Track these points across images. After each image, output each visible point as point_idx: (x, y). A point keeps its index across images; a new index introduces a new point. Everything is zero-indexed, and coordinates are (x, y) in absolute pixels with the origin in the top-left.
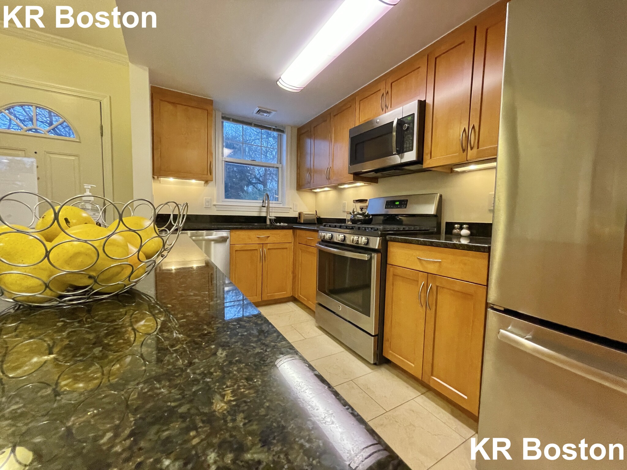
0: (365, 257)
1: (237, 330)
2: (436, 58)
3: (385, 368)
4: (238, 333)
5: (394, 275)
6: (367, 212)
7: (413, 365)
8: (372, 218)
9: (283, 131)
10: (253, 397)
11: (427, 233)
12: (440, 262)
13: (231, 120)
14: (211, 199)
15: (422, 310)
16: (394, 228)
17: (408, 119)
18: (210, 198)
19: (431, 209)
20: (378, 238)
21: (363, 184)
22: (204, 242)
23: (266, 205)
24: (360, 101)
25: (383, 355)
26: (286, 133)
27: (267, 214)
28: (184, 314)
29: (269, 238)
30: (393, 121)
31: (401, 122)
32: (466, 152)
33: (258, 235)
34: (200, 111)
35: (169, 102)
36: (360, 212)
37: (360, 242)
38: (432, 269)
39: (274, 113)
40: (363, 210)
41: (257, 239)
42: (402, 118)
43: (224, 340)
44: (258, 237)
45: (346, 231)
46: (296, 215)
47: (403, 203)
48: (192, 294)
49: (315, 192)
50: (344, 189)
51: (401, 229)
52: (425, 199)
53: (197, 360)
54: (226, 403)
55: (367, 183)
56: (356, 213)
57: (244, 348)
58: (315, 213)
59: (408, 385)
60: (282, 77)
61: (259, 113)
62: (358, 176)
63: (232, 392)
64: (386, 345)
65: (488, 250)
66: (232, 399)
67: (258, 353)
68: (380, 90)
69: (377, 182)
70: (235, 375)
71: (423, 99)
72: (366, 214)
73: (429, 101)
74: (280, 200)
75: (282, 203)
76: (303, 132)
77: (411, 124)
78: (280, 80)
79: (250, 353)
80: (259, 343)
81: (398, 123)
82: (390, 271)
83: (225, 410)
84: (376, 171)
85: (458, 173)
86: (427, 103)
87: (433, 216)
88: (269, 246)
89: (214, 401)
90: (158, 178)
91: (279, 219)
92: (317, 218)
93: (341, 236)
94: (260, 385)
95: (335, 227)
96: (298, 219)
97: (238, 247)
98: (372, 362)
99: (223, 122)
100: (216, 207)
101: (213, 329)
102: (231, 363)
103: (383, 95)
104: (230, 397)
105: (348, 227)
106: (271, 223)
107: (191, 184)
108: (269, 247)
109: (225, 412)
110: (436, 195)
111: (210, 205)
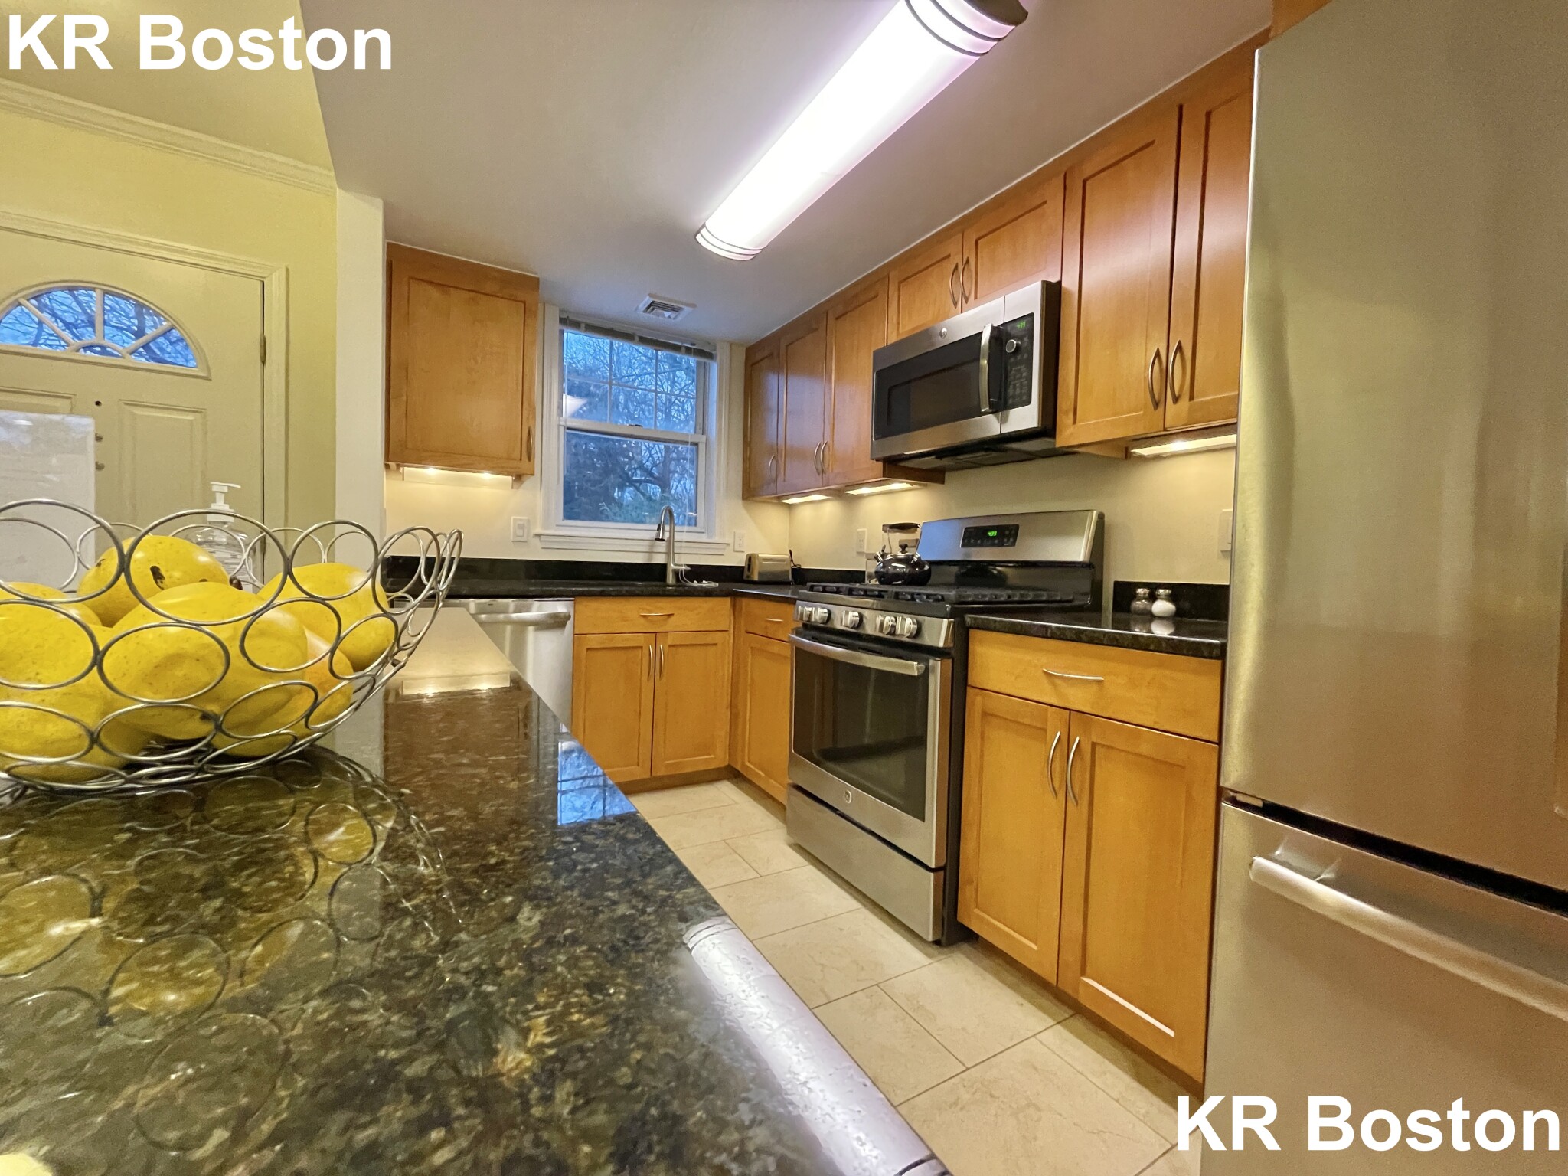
0: (913, 668)
1: (573, 857)
2: (1085, 182)
3: (964, 953)
4: (575, 864)
5: (985, 714)
6: (918, 556)
7: (1035, 947)
8: (930, 569)
9: (710, 356)
10: (601, 1035)
11: (1067, 610)
12: (1099, 682)
13: (583, 325)
14: (529, 521)
15: (1054, 806)
16: (985, 596)
17: (1018, 326)
18: (526, 518)
19: (1076, 550)
20: (945, 620)
21: (908, 486)
22: (509, 628)
23: (667, 535)
24: (900, 283)
25: (959, 919)
26: (718, 358)
27: (668, 559)
28: (442, 814)
30: (981, 333)
31: (1000, 335)
32: (1161, 408)
35: (431, 283)
36: (901, 555)
37: (898, 632)
38: (1079, 700)
39: (687, 309)
40: (907, 549)
42: (1004, 324)
43: (537, 882)
44: (644, 616)
45: (862, 602)
46: (739, 561)
47: (1007, 533)
48: (465, 761)
49: (789, 506)
50: (860, 497)
51: (1002, 599)
52: (1061, 523)
53: (463, 936)
54: (528, 1051)
55: (915, 484)
56: (889, 557)
57: (589, 903)
58: (787, 556)
59: (1021, 1000)
60: (707, 225)
61: (653, 309)
62: (894, 467)
63: (549, 1023)
64: (965, 894)
65: (1220, 654)
66: (548, 1040)
67: (623, 916)
68: (949, 256)
70: (558, 975)
71: (1054, 280)
72: (915, 559)
73: (1069, 283)
74: (700, 522)
75: (708, 530)
76: (759, 356)
77: (1026, 339)
78: (704, 231)
79: (601, 916)
80: (627, 891)
81: (992, 337)
82: (975, 703)
83: (528, 1070)
84: (939, 454)
85: (1142, 458)
86: (1066, 289)
87: (1082, 567)
88: (671, 639)
89: (499, 1046)
90: (398, 466)
91: (697, 572)
92: (793, 570)
93: (853, 615)
94: (622, 1003)
95: (838, 591)
96: (746, 570)
97: (594, 641)
98: (930, 938)
99: (562, 332)
100: (541, 541)
101: (512, 853)
102: (551, 942)
103: (956, 268)
104: (544, 1034)
105: (868, 593)
106: (677, 580)
107: (479, 484)
108: (670, 642)
109: (526, 1076)
110: (1090, 513)
111: (525, 535)
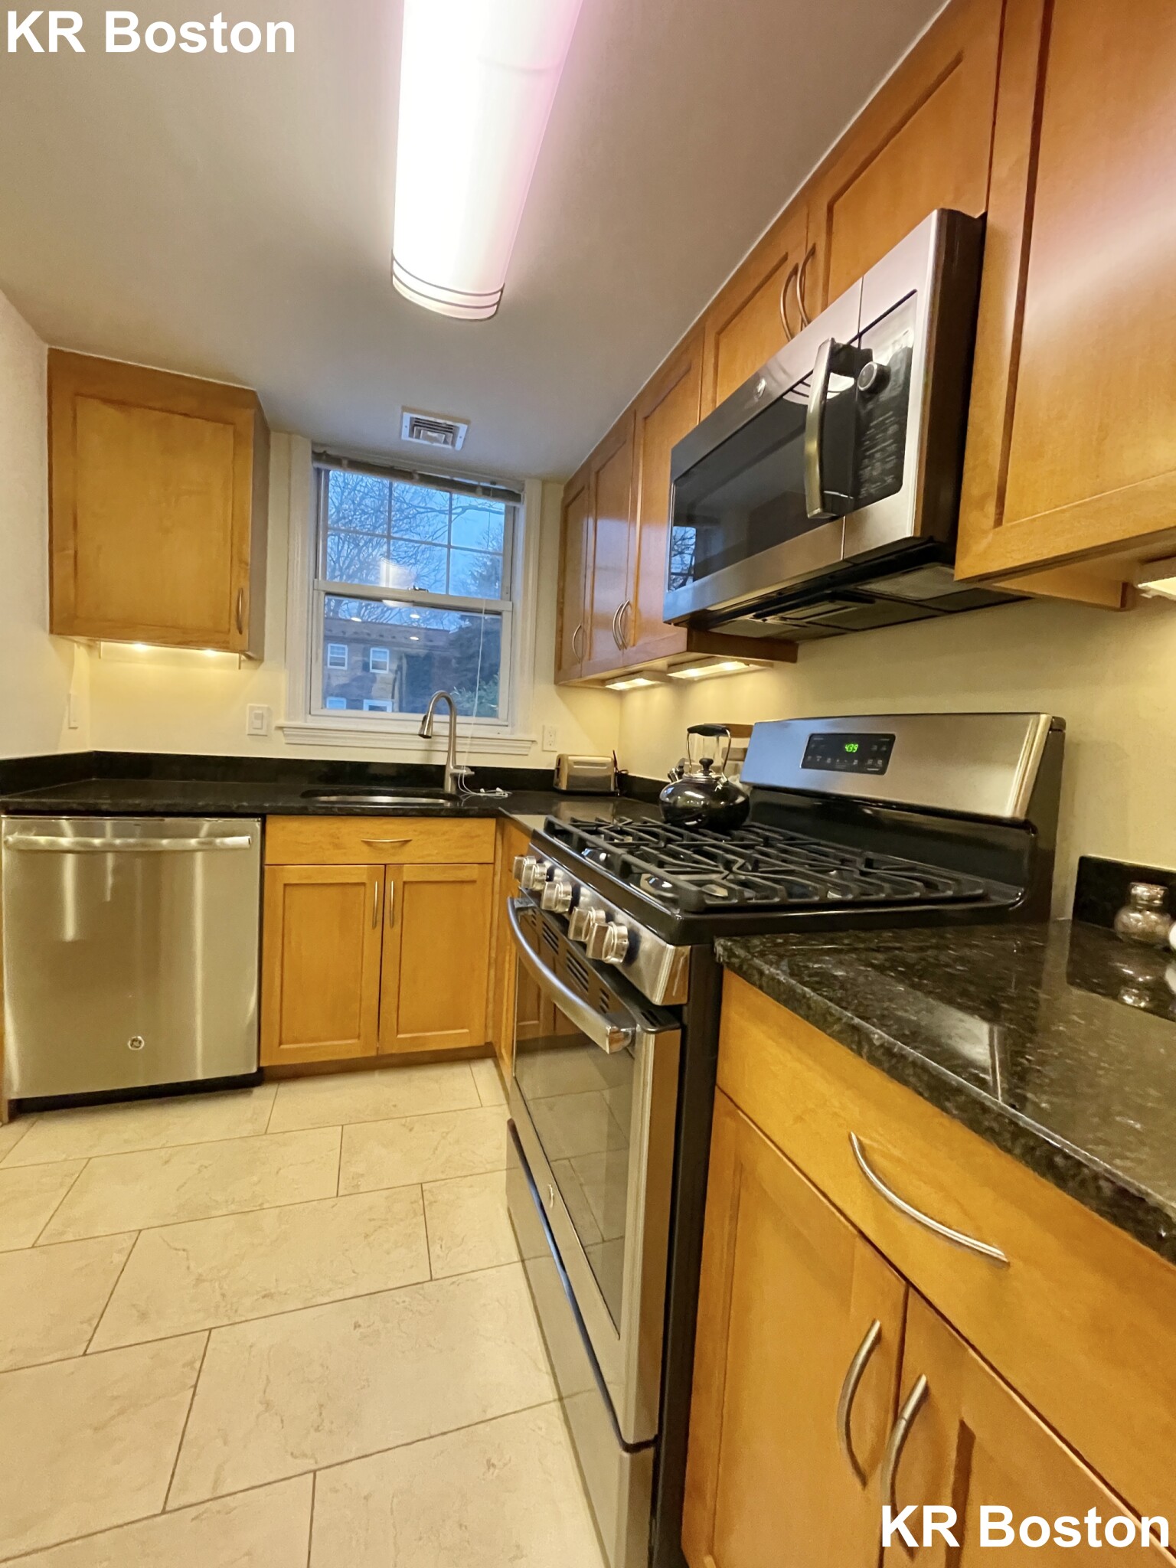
34: (208, 428)
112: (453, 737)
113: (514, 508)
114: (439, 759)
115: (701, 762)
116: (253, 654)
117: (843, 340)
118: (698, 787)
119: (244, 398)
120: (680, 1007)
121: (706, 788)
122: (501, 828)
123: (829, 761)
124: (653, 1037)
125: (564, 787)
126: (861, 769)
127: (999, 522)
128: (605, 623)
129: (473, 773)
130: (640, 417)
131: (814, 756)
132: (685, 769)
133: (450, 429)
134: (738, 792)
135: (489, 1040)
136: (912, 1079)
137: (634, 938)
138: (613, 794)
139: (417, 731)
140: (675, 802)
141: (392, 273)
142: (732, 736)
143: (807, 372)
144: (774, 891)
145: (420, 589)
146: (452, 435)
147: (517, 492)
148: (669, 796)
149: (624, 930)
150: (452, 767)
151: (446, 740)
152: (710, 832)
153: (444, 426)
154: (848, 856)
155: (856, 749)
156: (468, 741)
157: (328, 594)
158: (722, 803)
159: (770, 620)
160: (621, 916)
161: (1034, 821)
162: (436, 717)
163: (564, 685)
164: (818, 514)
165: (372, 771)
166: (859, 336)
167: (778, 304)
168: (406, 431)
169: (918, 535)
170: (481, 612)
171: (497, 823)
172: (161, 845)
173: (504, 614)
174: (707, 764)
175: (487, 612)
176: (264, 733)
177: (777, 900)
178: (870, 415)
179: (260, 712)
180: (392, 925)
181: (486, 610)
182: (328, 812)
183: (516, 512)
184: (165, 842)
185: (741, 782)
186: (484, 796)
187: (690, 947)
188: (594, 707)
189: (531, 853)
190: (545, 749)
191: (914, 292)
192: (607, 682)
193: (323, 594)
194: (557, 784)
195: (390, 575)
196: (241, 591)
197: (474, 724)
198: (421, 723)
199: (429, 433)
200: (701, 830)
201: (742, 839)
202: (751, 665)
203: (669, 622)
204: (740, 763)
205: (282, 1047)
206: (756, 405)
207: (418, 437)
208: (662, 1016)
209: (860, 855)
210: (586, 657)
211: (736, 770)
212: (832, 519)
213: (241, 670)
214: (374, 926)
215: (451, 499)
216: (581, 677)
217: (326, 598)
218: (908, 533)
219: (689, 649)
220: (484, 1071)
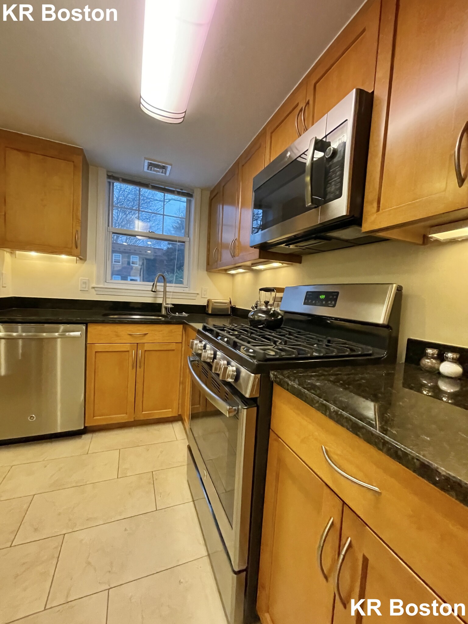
6: (273, 309)
9: (192, 196)
12: (376, 493)
13: (121, 179)
14: (88, 280)
18: (88, 278)
19: (378, 314)
21: (281, 265)
24: (272, 133)
26: (195, 197)
27: (163, 301)
29: (147, 336)
33: (130, 331)
34: (63, 163)
35: (19, 150)
36: (264, 308)
39: (169, 167)
41: (129, 336)
44: (129, 334)
46: (204, 302)
47: (332, 297)
49: (233, 275)
50: (260, 271)
56: (259, 309)
58: (228, 301)
60: (142, 95)
61: (151, 168)
62: (266, 252)
64: (262, 595)
68: (296, 105)
69: (300, 262)
71: (367, 89)
72: (272, 312)
73: (381, 91)
75: (188, 286)
84: (288, 242)
86: (377, 96)
87: (382, 327)
88: (147, 347)
92: (231, 307)
93: (209, 353)
96: (206, 308)
97: (100, 347)
99: (111, 183)
100: (96, 291)
103: (301, 110)
106: (166, 312)
110: (390, 286)
111: (87, 288)
112: (165, 292)
113: (190, 200)
114: (160, 301)
115: (264, 302)
116: (82, 257)
117: (320, 138)
118: (263, 312)
119: (79, 152)
120: (256, 398)
121: (266, 312)
122: (185, 329)
123: (314, 302)
124: (245, 410)
125: (210, 312)
126: (326, 305)
127: (378, 210)
128: (226, 247)
129: (173, 306)
130: (240, 165)
131: (308, 301)
132: (258, 305)
133: (164, 167)
134: (279, 314)
135: (180, 413)
136: (346, 424)
137: (238, 371)
138: (229, 315)
139: (150, 290)
140: (254, 318)
141: (140, 103)
142: (276, 292)
143: (306, 149)
144: (293, 353)
145: (152, 232)
146: (165, 170)
147: (191, 193)
148: (252, 315)
149: (234, 369)
150: (165, 304)
151: (162, 293)
152: (268, 330)
153: (161, 166)
154: (320, 339)
155: (324, 297)
156: (171, 294)
157: (113, 233)
158: (273, 318)
159: (291, 246)
160: (233, 363)
161: (391, 325)
162: (158, 284)
163: (210, 272)
164: (310, 205)
165: (131, 305)
166: (326, 136)
167: (294, 123)
168: (146, 168)
169: (348, 214)
170: (177, 242)
171: (183, 327)
172: (43, 336)
173: (186, 242)
174: (267, 303)
175: (179, 242)
176: (87, 290)
177: (294, 356)
178: (330, 167)
179: (85, 281)
180: (140, 367)
181: (178, 241)
182: (114, 322)
183: (191, 202)
184: (44, 334)
185: (280, 310)
186: (178, 316)
187: (260, 374)
188: (223, 281)
189: (197, 338)
190: (202, 297)
191: (347, 120)
192: (228, 270)
193: (111, 233)
194: (207, 311)
195: (139, 226)
196: (77, 231)
197: (174, 287)
198: (152, 287)
199: (156, 169)
200: (264, 329)
201: (280, 333)
202: (284, 264)
203: (252, 247)
204: (280, 303)
205: (95, 418)
206: (287, 161)
207: (151, 170)
208: (249, 402)
209: (325, 339)
210: (219, 260)
211: (278, 306)
212: (315, 207)
213: (77, 264)
214: (133, 368)
215: (164, 196)
216: (217, 268)
217: (113, 234)
218: (344, 213)
219: (260, 258)
220: (178, 426)
